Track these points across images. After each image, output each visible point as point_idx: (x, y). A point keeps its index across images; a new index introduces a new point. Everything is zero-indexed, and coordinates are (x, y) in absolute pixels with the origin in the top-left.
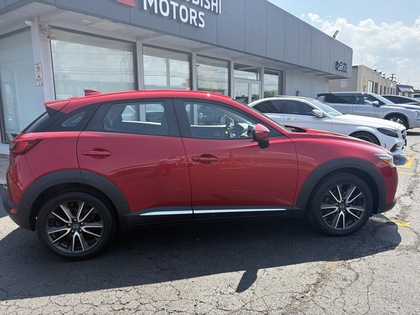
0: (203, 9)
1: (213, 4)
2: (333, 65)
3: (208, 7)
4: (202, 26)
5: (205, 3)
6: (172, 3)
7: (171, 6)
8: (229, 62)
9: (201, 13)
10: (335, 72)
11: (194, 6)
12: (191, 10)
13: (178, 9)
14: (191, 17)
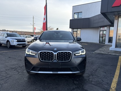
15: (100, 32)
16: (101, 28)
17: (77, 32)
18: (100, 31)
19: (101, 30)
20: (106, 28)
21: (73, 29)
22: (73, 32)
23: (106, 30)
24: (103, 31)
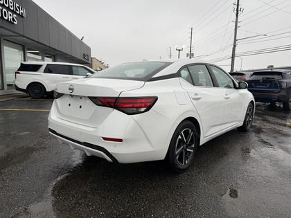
0: (16, 13)
1: (21, 11)
2: (82, 56)
3: (18, 12)
4: (16, 23)
5: (16, 9)
8: (24, 46)
9: (15, 15)
10: (83, 60)
11: (11, 10)
12: (9, 13)
13: (2, 10)
14: (9, 17)
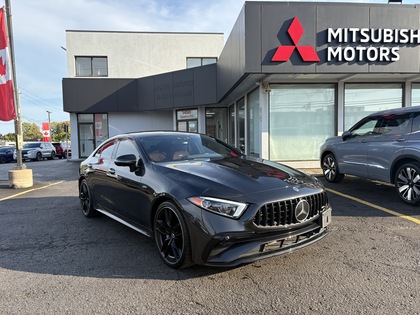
0: (399, 43)
1: (413, 36)
3: (406, 41)
4: (397, 59)
5: (401, 37)
6: (358, 48)
7: (357, 52)
9: (394, 49)
12: (382, 49)
13: (365, 52)
14: (382, 54)
15: (177, 124)
16: (180, 114)
17: (93, 124)
18: (178, 121)
19: (179, 118)
20: (194, 113)
21: (78, 114)
22: (79, 124)
23: (197, 120)
24: (187, 121)
